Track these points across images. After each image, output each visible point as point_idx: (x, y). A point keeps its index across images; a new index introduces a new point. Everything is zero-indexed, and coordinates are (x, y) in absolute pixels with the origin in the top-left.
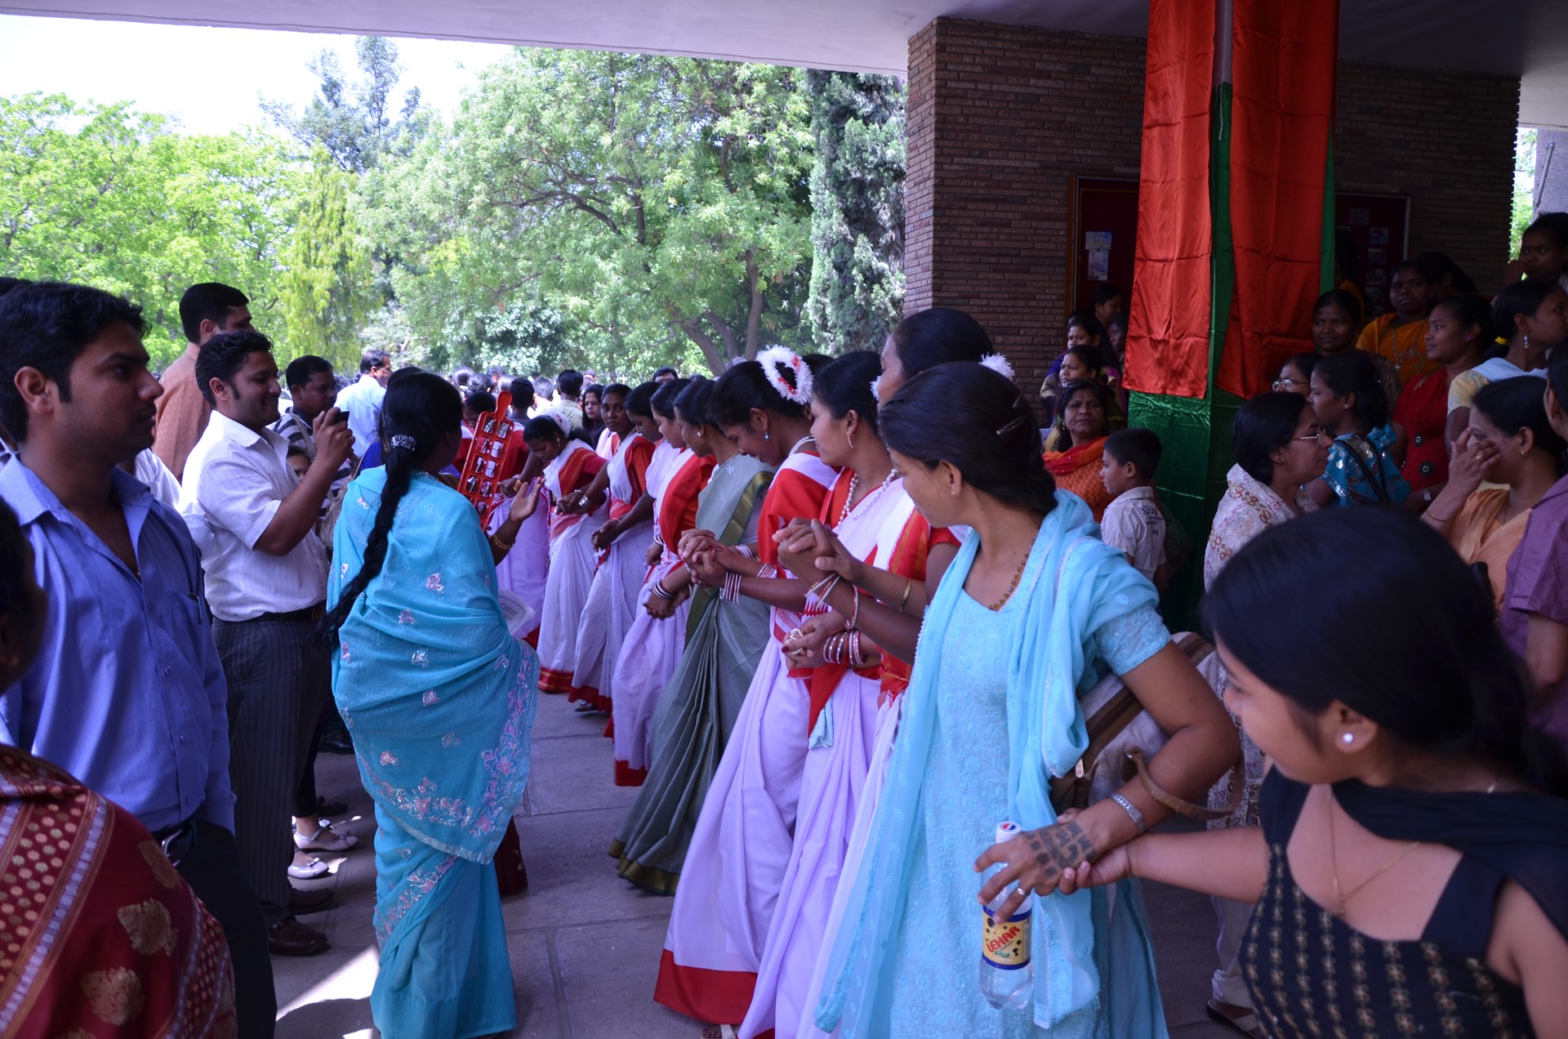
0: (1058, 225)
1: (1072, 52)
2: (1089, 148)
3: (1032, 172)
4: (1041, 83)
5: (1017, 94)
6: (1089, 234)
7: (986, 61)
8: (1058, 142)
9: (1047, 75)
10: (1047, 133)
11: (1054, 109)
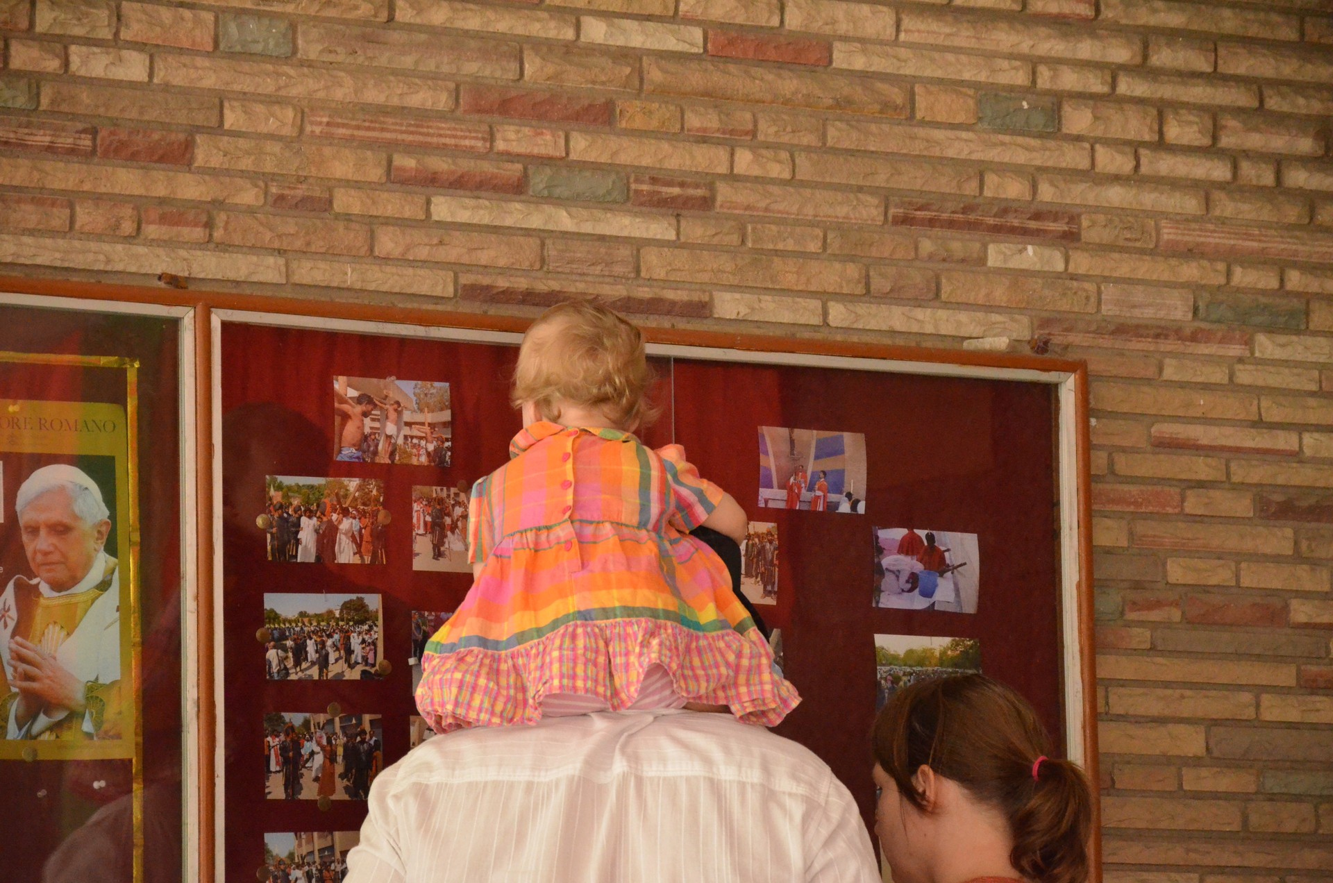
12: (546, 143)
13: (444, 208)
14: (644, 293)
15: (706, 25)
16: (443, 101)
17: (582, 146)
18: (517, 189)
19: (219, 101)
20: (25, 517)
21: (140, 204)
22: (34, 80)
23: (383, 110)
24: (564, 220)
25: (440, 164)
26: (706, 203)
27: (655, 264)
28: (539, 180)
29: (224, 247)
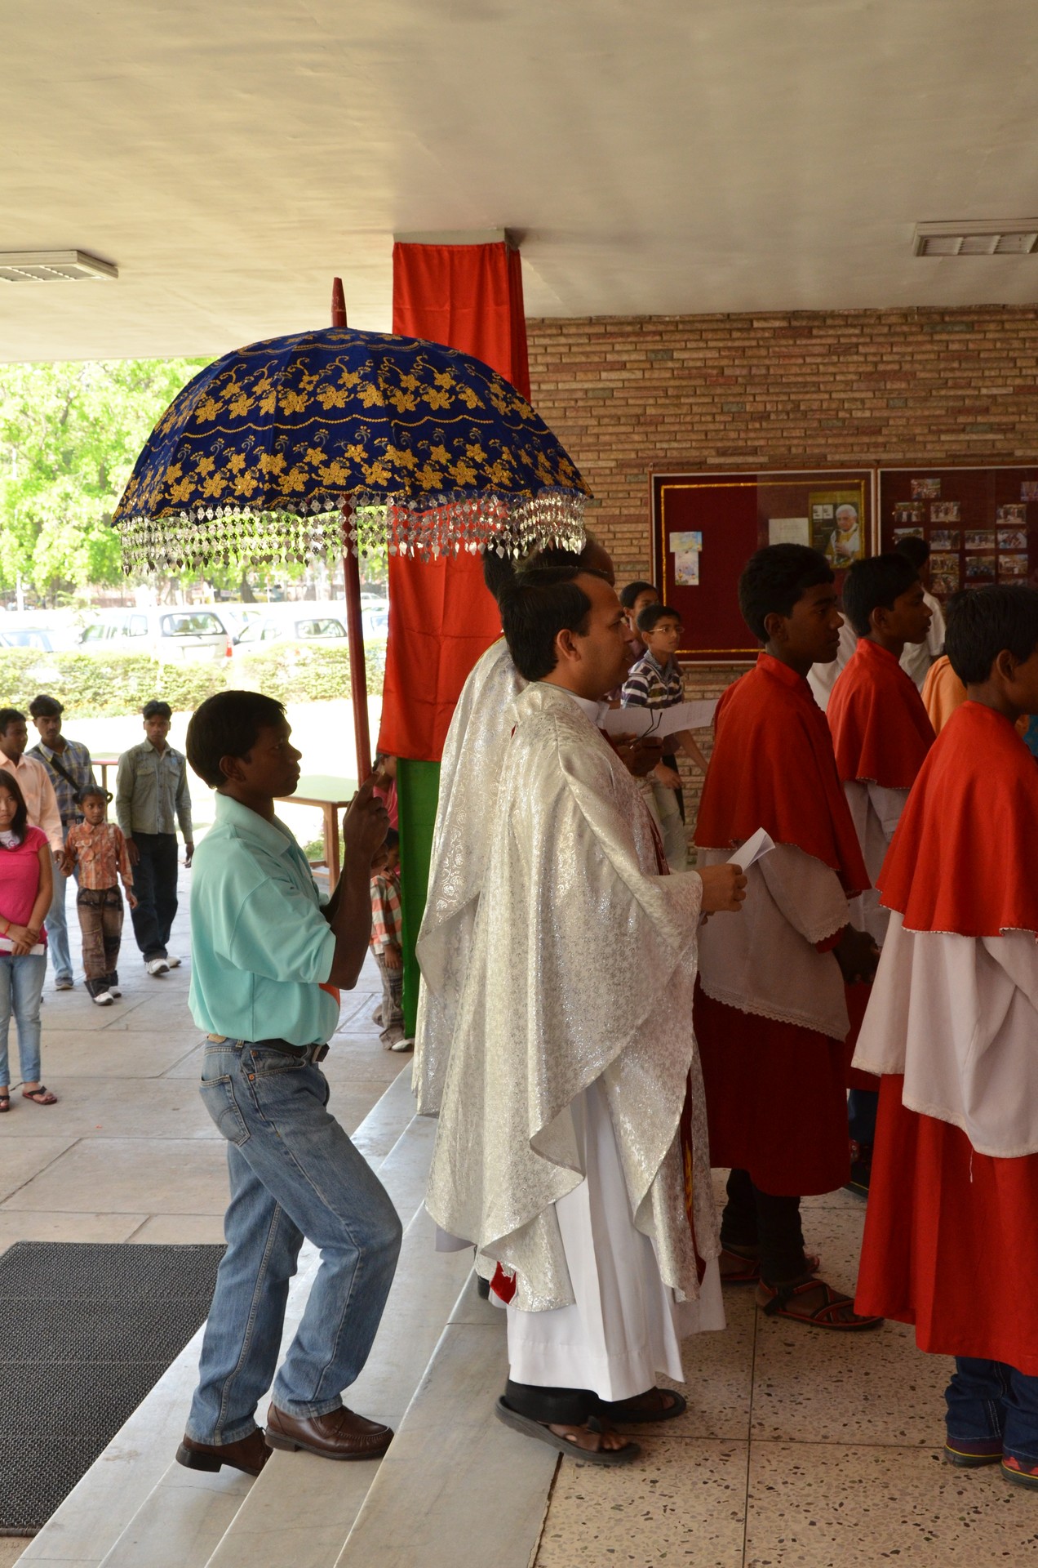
0: (641, 527)
1: (649, 338)
2: (675, 440)
3: (608, 472)
4: (614, 375)
5: (586, 391)
6: (672, 535)
7: (549, 359)
8: (636, 437)
9: (623, 366)
10: (623, 429)
11: (631, 402)
12: (970, 419)
13: (943, 438)
14: (995, 452)
15: (1014, 386)
16: (943, 412)
17: (980, 419)
18: (963, 431)
19: (888, 419)
20: (838, 516)
21: (868, 445)
22: (844, 420)
23: (929, 416)
24: (975, 437)
25: (943, 427)
26: (1014, 428)
27: (999, 445)
28: (968, 428)
29: (889, 452)
